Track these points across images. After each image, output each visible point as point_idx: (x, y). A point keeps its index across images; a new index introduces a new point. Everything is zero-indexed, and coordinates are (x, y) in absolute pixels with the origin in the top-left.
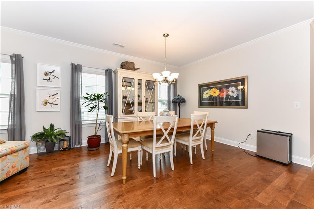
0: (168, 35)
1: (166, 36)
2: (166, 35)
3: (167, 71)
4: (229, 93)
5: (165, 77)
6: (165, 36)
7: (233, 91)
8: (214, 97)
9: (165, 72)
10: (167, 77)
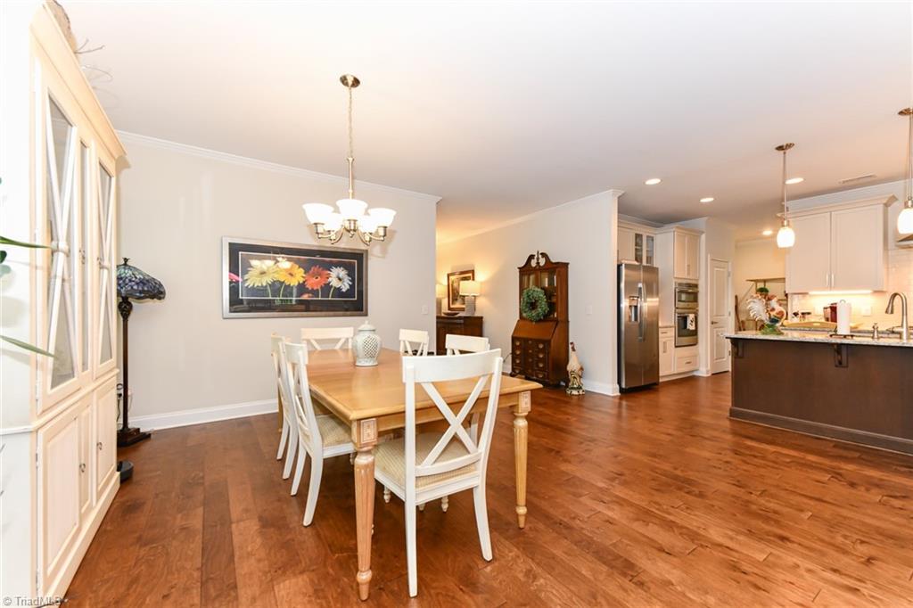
0: (356, 82)
1: (350, 83)
2: (350, 81)
3: (355, 201)
4: (330, 279)
5: (349, 220)
6: (346, 84)
7: (340, 276)
8: (288, 287)
9: (347, 200)
10: (355, 221)
